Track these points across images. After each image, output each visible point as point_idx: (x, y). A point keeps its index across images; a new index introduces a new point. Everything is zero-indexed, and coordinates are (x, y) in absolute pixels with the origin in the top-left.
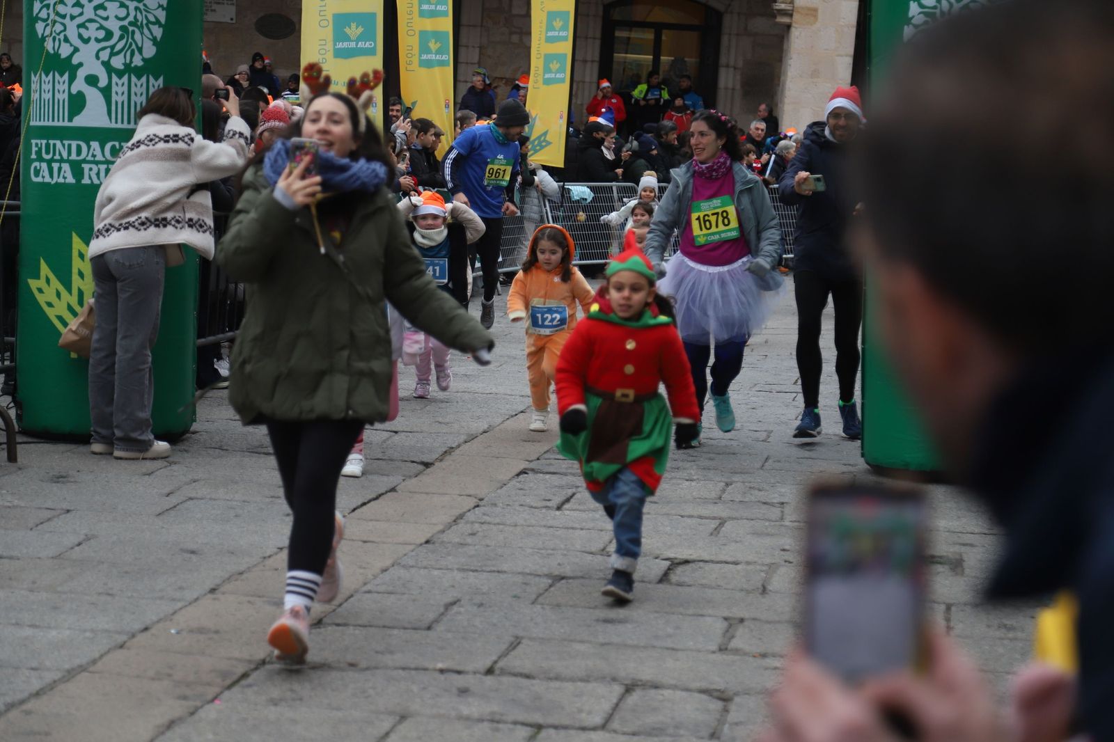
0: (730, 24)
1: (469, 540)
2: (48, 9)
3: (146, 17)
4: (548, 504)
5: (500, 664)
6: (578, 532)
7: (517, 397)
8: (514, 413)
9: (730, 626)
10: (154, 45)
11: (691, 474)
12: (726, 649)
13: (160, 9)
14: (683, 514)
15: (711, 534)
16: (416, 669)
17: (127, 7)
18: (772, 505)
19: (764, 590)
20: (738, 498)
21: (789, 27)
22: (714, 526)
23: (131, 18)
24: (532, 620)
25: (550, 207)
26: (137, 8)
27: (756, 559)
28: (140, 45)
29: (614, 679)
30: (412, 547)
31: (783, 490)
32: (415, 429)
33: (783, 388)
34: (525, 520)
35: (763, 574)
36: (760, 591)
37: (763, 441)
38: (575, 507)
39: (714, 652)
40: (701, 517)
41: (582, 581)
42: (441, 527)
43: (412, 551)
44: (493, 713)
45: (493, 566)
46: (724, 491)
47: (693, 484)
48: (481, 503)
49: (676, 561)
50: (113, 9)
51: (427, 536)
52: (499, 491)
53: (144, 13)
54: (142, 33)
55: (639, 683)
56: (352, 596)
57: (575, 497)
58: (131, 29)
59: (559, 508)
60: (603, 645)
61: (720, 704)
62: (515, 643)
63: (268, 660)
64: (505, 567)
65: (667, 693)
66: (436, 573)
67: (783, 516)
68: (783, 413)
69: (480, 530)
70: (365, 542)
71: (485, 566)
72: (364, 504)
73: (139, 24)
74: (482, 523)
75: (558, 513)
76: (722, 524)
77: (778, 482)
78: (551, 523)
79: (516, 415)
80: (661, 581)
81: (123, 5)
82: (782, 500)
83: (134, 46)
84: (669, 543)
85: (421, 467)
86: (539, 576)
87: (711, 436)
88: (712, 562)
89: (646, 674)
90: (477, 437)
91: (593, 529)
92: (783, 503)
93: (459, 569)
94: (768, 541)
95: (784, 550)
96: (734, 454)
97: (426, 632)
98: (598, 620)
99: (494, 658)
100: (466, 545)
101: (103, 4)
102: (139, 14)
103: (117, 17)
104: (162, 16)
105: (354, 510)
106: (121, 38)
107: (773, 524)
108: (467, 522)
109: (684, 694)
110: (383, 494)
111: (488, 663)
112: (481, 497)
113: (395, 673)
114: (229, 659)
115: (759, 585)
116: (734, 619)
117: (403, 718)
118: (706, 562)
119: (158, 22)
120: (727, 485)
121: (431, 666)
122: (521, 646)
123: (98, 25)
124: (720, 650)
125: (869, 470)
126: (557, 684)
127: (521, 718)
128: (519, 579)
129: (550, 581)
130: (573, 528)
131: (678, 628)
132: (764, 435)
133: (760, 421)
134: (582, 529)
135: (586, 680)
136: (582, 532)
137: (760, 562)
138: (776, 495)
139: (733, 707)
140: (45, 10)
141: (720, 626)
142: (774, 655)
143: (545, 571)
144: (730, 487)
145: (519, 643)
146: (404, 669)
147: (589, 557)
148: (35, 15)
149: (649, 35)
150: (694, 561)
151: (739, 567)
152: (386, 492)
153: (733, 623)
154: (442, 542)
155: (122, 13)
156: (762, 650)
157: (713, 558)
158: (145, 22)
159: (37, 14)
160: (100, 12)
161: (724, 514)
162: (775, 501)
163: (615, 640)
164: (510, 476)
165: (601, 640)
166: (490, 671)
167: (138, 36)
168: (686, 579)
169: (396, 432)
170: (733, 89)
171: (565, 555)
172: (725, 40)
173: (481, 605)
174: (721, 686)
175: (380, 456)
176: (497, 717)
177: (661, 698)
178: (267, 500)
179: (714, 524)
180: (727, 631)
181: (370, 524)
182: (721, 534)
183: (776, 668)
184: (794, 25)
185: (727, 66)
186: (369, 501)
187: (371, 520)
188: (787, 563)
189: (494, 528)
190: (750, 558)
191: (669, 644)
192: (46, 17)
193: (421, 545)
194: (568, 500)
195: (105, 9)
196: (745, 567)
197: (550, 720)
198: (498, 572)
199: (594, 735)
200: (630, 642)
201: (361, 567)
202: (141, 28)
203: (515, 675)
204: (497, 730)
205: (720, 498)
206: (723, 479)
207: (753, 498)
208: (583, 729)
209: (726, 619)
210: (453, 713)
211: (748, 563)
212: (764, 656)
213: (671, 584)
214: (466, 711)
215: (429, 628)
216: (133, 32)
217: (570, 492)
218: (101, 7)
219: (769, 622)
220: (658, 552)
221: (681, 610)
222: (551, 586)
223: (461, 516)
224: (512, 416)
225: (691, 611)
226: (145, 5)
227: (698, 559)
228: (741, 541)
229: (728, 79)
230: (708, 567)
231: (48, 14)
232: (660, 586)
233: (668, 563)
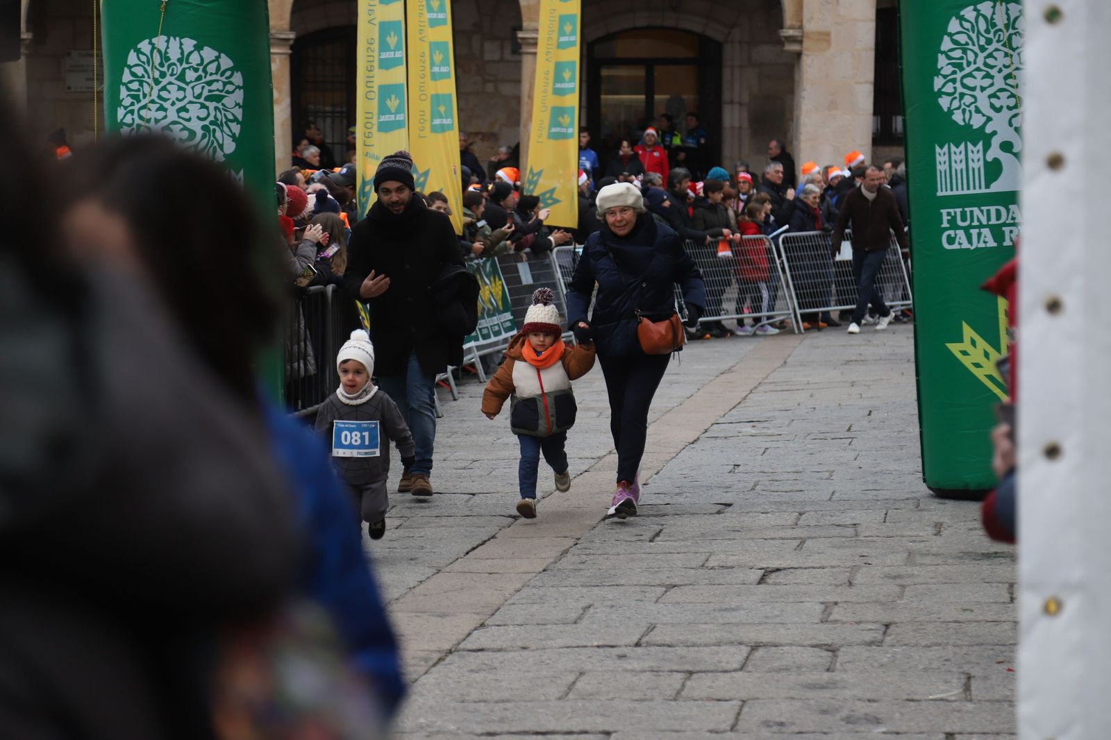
0: (732, 55)
1: (582, 566)
2: (133, 115)
3: (225, 115)
4: (641, 538)
5: (644, 640)
6: (676, 556)
7: (576, 459)
8: (579, 473)
9: (827, 607)
10: (233, 141)
11: (765, 508)
12: (827, 621)
13: (237, 107)
14: (766, 537)
15: (795, 549)
16: (578, 647)
17: (207, 108)
18: (845, 526)
19: (850, 584)
20: (813, 523)
21: (799, 55)
22: (797, 544)
23: (211, 118)
24: (659, 613)
25: (562, 273)
26: (216, 108)
27: (839, 564)
28: (221, 143)
29: (740, 644)
30: (534, 574)
31: (854, 515)
32: (490, 491)
33: (838, 435)
34: (625, 550)
35: (848, 574)
36: (848, 584)
37: (826, 479)
38: (667, 538)
39: (817, 624)
40: (782, 539)
41: (691, 587)
42: (552, 560)
43: (535, 577)
44: (652, 667)
45: (612, 581)
46: (798, 519)
47: (769, 515)
48: (578, 542)
49: (769, 570)
50: (195, 111)
51: (544, 566)
52: (592, 532)
53: (223, 112)
54: (222, 131)
55: (761, 644)
56: (499, 609)
57: (663, 532)
58: (212, 127)
59: (651, 541)
60: (724, 624)
61: (830, 654)
62: (652, 628)
63: (453, 649)
64: (622, 582)
65: (785, 648)
66: (564, 589)
67: (857, 533)
68: (842, 455)
69: (588, 559)
70: (490, 574)
71: (605, 582)
72: (474, 549)
73: (219, 122)
74: (588, 555)
75: (651, 544)
76: (803, 542)
77: (848, 509)
78: (648, 550)
79: (581, 474)
80: (759, 583)
81: (203, 106)
82: (855, 523)
83: (215, 144)
84: (759, 558)
85: (511, 520)
86: (654, 586)
87: (775, 478)
88: (801, 568)
89: (765, 637)
90: (552, 493)
91: (688, 552)
92: (855, 525)
93: (582, 586)
94: (847, 551)
95: (863, 556)
96: (801, 491)
97: (574, 626)
98: (714, 610)
99: (638, 637)
100: (580, 570)
101: (185, 106)
102: (218, 113)
103: (198, 118)
104: (239, 113)
105: (467, 553)
106: (204, 136)
107: (848, 539)
108: (574, 555)
109: (799, 648)
110: (486, 541)
111: (635, 639)
112: (578, 536)
113: (561, 650)
114: (423, 651)
115: (846, 581)
116: (829, 602)
117: (582, 674)
118: (796, 568)
119: (235, 120)
120: (801, 514)
121: (589, 644)
122: (656, 629)
123: (181, 126)
124: (822, 622)
125: (932, 495)
126: (696, 649)
127: (675, 668)
128: (638, 589)
129: (664, 589)
130: (670, 553)
131: (783, 611)
132: (827, 475)
133: (820, 464)
134: (678, 553)
135: (718, 644)
136: (678, 555)
137: (843, 565)
138: (847, 519)
139: (840, 653)
140: (129, 115)
141: (819, 608)
142: (867, 622)
143: (658, 582)
144: (803, 516)
145: (654, 627)
146: (568, 647)
147: (693, 571)
148: (119, 121)
149: (640, 72)
150: (785, 569)
151: (825, 570)
152: (489, 540)
153: (828, 607)
154: (559, 569)
155: (203, 113)
156: (857, 619)
157: (801, 565)
158: (224, 120)
159: (122, 120)
160: (183, 114)
161: (803, 536)
162: (848, 523)
163: (733, 621)
164: (598, 521)
165: (721, 621)
166: (638, 645)
167: (218, 134)
168: (781, 581)
169: (474, 494)
170: (740, 128)
171: (670, 571)
172: (726, 73)
173: (613, 606)
174: (829, 642)
175: (469, 513)
176: (656, 669)
177: (782, 652)
178: (387, 550)
179: (796, 543)
180: (825, 610)
181: (488, 561)
182: (804, 549)
183: (871, 629)
184: (805, 52)
185: (732, 102)
186: (478, 546)
187: (487, 559)
188: (867, 565)
189: (600, 557)
190: (833, 564)
191: (778, 620)
192: (131, 122)
193: (540, 573)
194: (658, 534)
195: (187, 111)
196: (830, 570)
197: (698, 668)
198: (617, 585)
199: (734, 674)
200: (745, 621)
201: (496, 590)
202: (220, 126)
203: (659, 646)
204: (660, 676)
205: (796, 524)
206: (796, 510)
207: (827, 522)
208: (726, 671)
209: (822, 603)
210: (620, 669)
211: (833, 567)
212: (859, 623)
213: (769, 584)
214: (629, 667)
215: (575, 623)
216: (214, 130)
217: (658, 528)
218: (184, 109)
219: (859, 603)
220: (751, 564)
221: (782, 599)
222: (666, 592)
223: (566, 552)
224: (578, 475)
225: (791, 600)
226: (223, 105)
227: (788, 567)
228: (822, 553)
229: (733, 118)
230: (798, 572)
231: (133, 119)
232: (760, 586)
233: (763, 571)
